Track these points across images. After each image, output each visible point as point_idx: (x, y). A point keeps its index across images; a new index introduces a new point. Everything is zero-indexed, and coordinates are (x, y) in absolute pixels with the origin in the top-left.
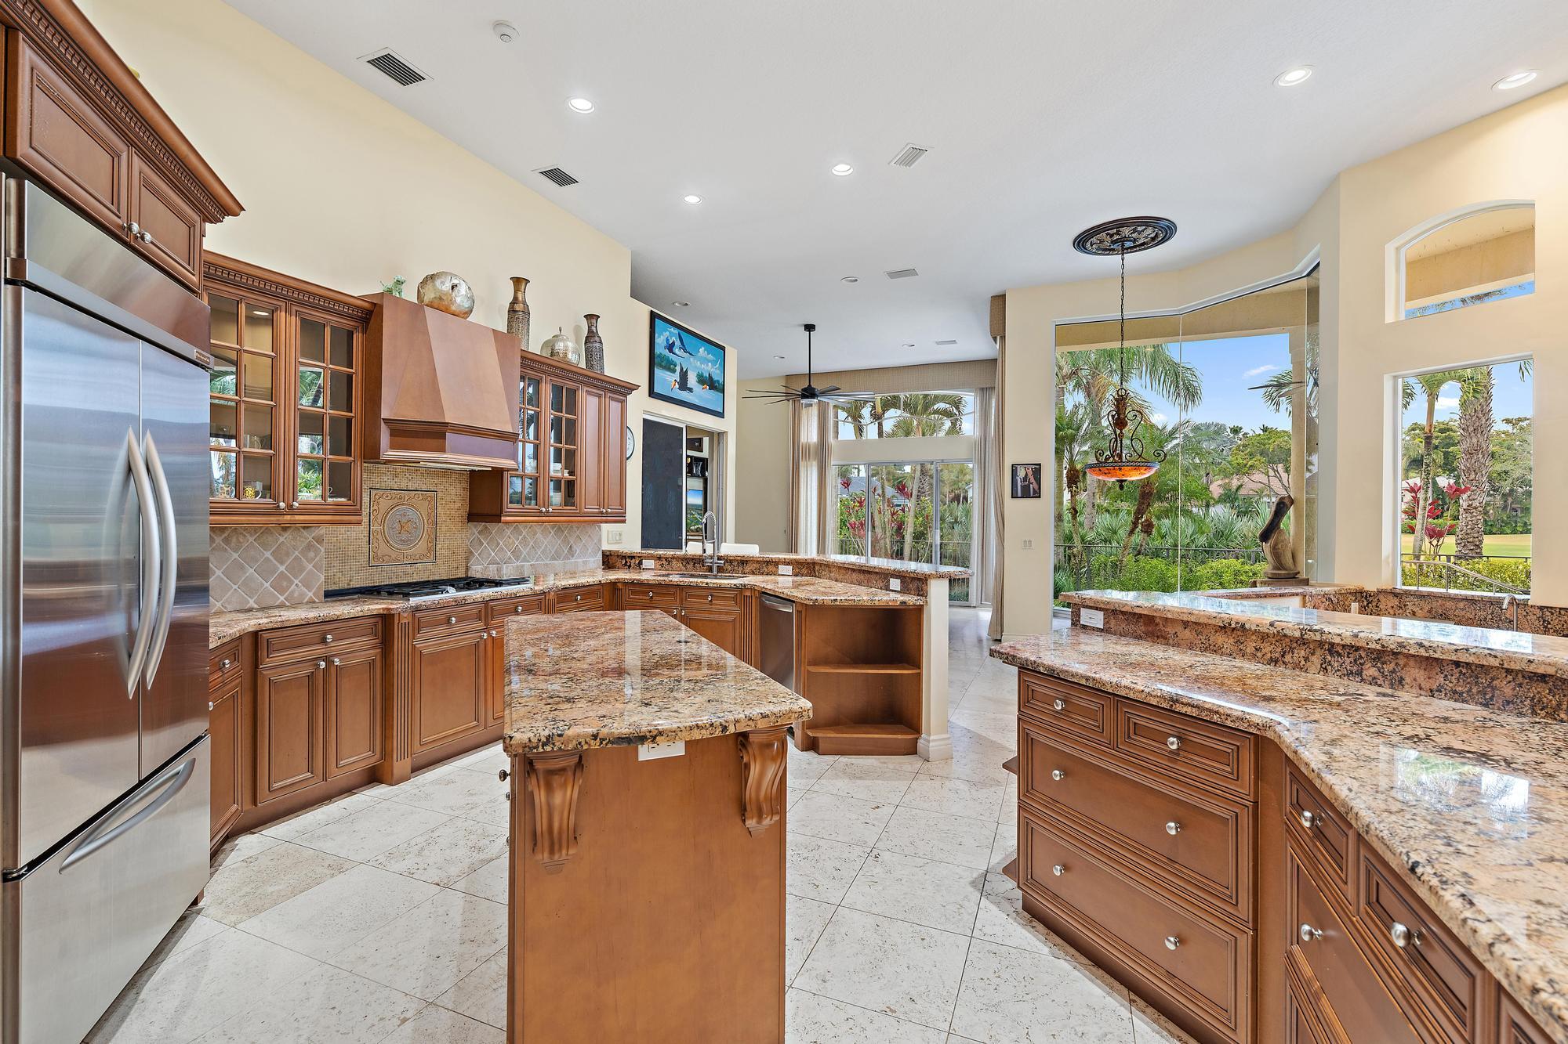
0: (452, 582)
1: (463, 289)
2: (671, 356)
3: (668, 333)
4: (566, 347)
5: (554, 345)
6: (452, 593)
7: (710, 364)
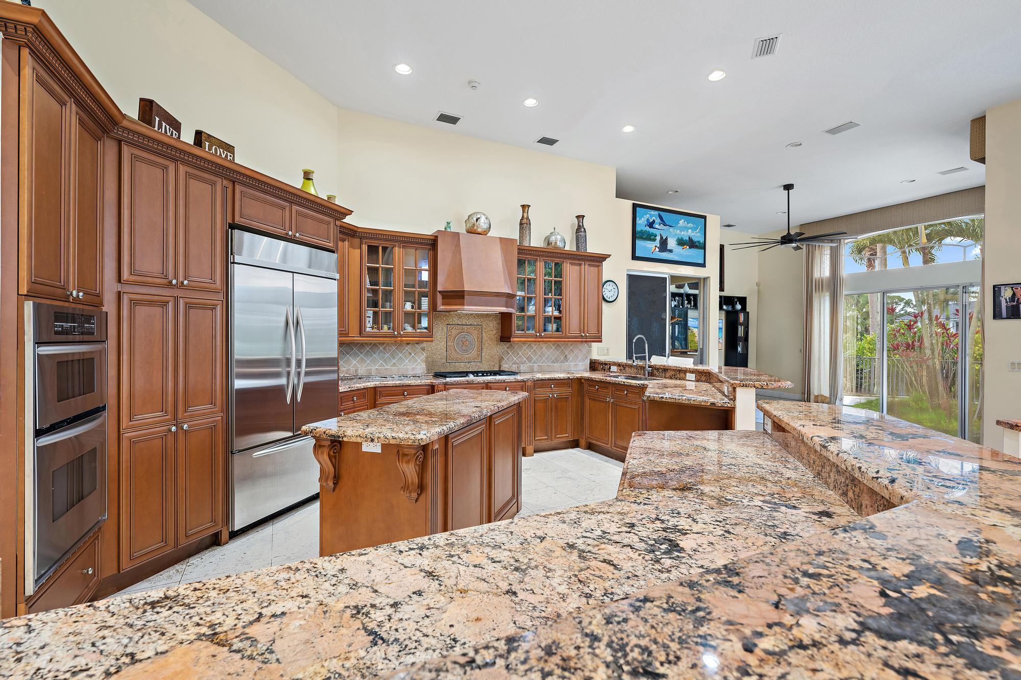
0: (473, 373)
1: (483, 219)
2: (651, 230)
3: (648, 215)
4: (556, 238)
5: (549, 239)
6: (471, 377)
7: (690, 230)
